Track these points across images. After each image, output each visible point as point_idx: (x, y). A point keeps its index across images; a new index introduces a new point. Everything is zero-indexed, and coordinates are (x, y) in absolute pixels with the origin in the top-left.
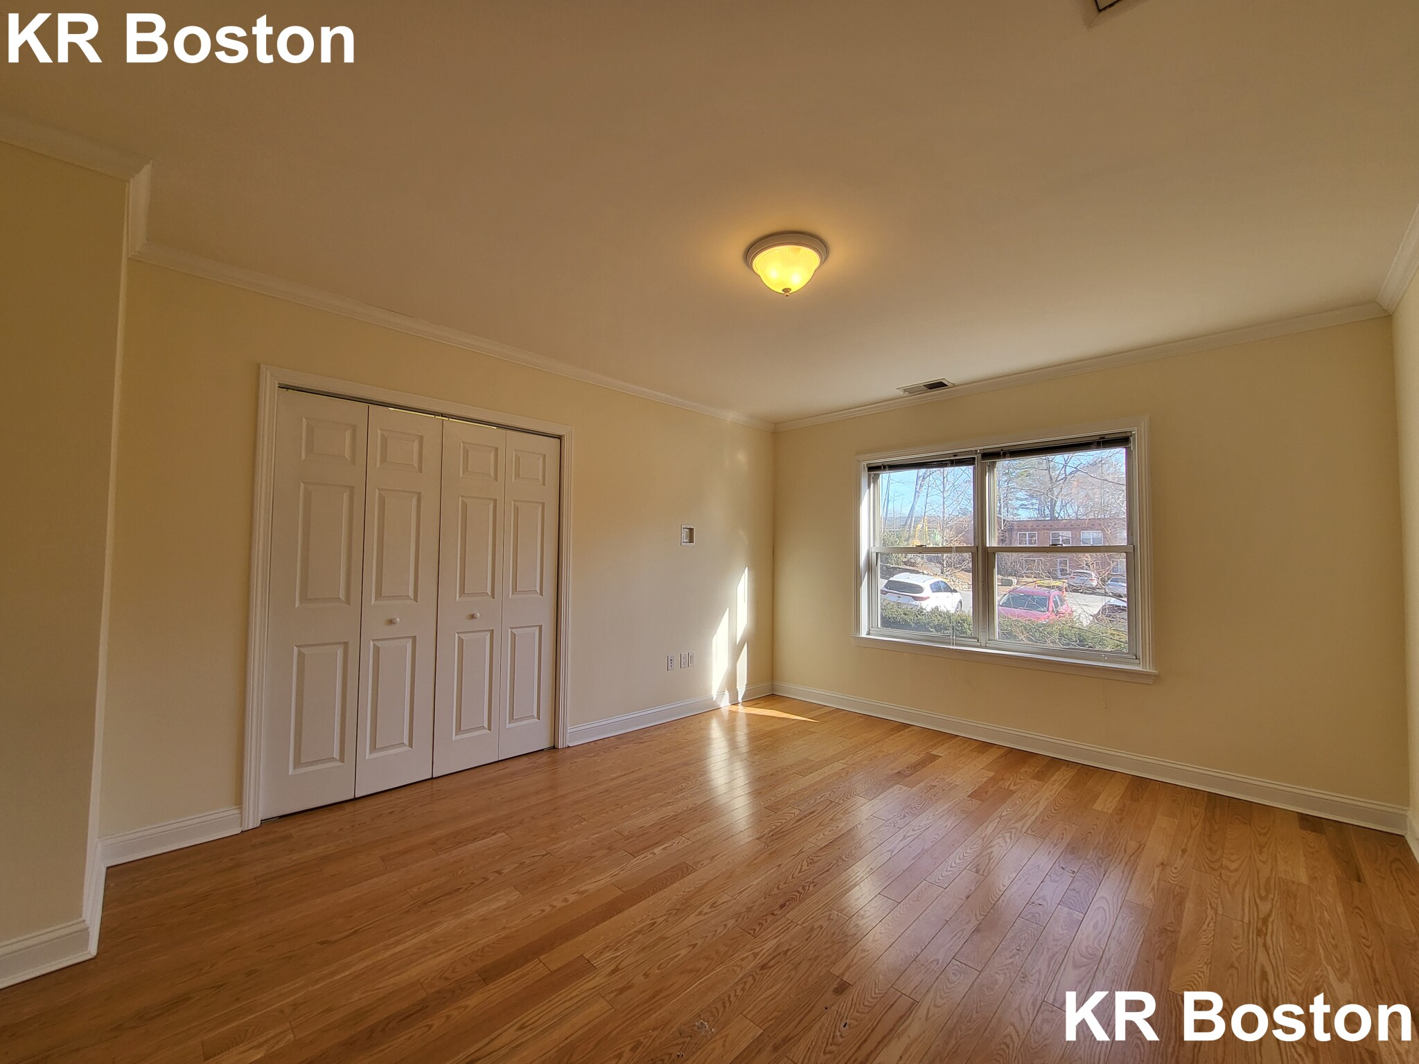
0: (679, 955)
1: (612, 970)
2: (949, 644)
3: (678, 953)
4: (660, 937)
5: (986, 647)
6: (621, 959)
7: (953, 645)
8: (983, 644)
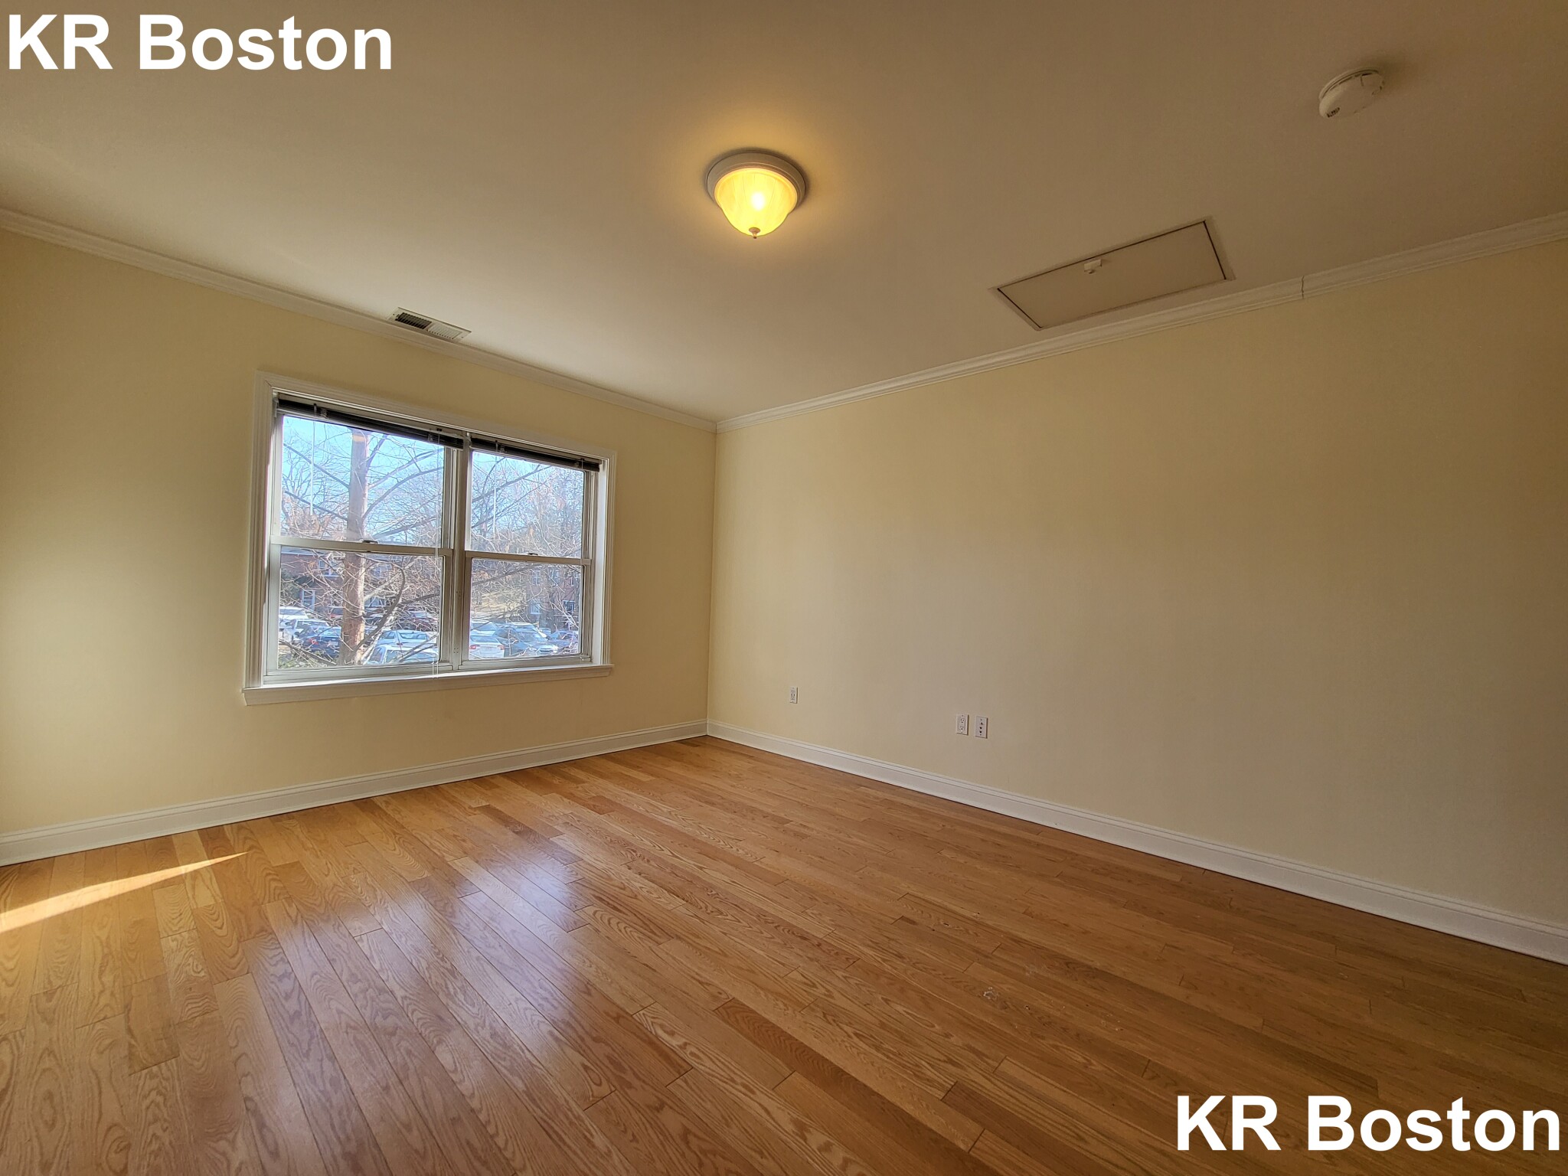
0: (905, 1011)
1: (953, 1065)
2: (430, 673)
3: (904, 1013)
4: (884, 1029)
5: (459, 670)
6: (933, 1060)
7: (435, 673)
8: (455, 667)
